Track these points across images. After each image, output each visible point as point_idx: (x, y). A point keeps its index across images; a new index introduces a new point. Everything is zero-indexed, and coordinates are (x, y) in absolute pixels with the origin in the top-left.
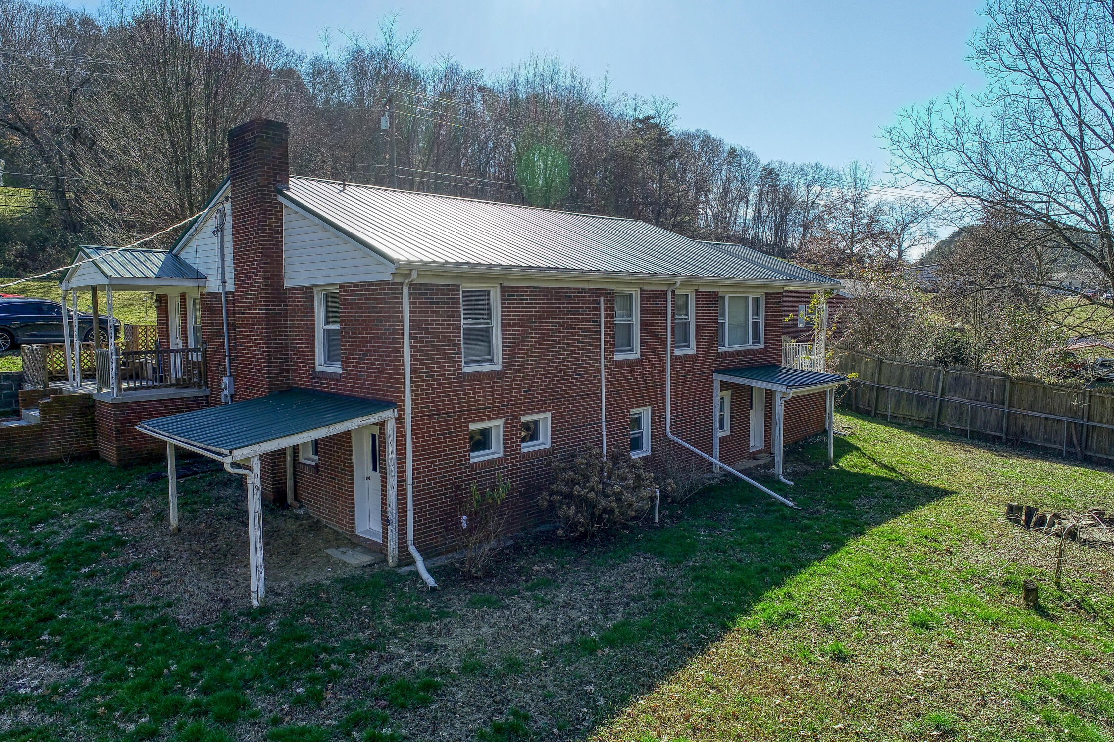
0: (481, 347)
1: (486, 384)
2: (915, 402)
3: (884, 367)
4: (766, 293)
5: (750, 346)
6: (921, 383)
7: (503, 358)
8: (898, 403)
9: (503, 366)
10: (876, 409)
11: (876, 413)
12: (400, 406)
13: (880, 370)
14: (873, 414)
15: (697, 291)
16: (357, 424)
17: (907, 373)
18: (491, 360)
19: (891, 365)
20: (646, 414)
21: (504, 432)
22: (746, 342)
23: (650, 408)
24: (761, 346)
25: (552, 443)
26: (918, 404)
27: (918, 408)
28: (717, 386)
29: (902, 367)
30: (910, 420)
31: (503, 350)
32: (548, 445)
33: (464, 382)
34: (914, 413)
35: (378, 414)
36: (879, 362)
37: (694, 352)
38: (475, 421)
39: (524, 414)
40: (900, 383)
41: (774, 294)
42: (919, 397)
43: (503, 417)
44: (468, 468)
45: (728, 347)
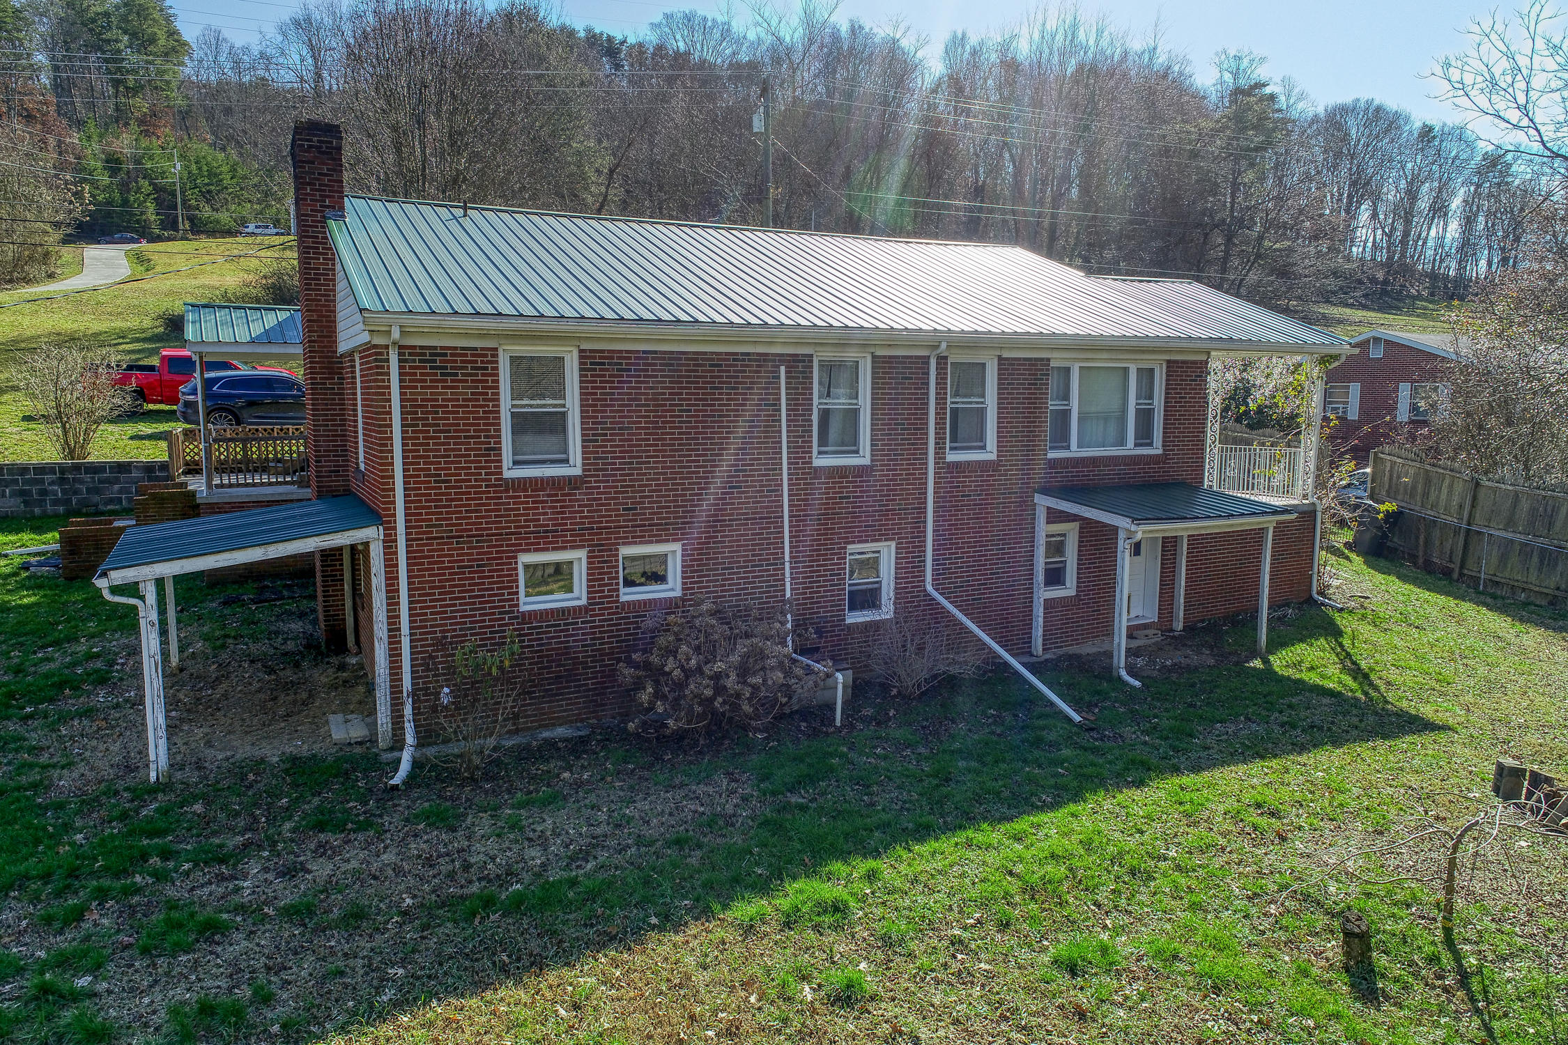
0: (551, 441)
1: (549, 496)
2: (1535, 559)
3: (1482, 494)
4: (1168, 362)
5: (1130, 448)
6: (1550, 525)
7: (584, 459)
8: (1503, 559)
9: (584, 470)
10: (1462, 566)
11: (1461, 575)
12: (389, 522)
13: (1475, 498)
14: (1455, 576)
15: (1000, 358)
16: (314, 545)
17: (1525, 505)
18: (566, 461)
19: (1495, 490)
20: (887, 553)
21: (588, 569)
22: (1122, 442)
23: (893, 544)
24: (1157, 449)
25: (683, 589)
26: (1541, 562)
27: (1540, 570)
28: (1041, 516)
29: (1516, 494)
30: (1524, 590)
31: (583, 447)
32: (678, 593)
33: (507, 491)
34: (1533, 578)
35: (351, 533)
36: (1472, 485)
37: (993, 457)
38: (528, 551)
39: (624, 544)
40: (1510, 524)
41: (1184, 362)
42: (1543, 551)
43: (583, 547)
44: (517, 618)
45: (1076, 451)
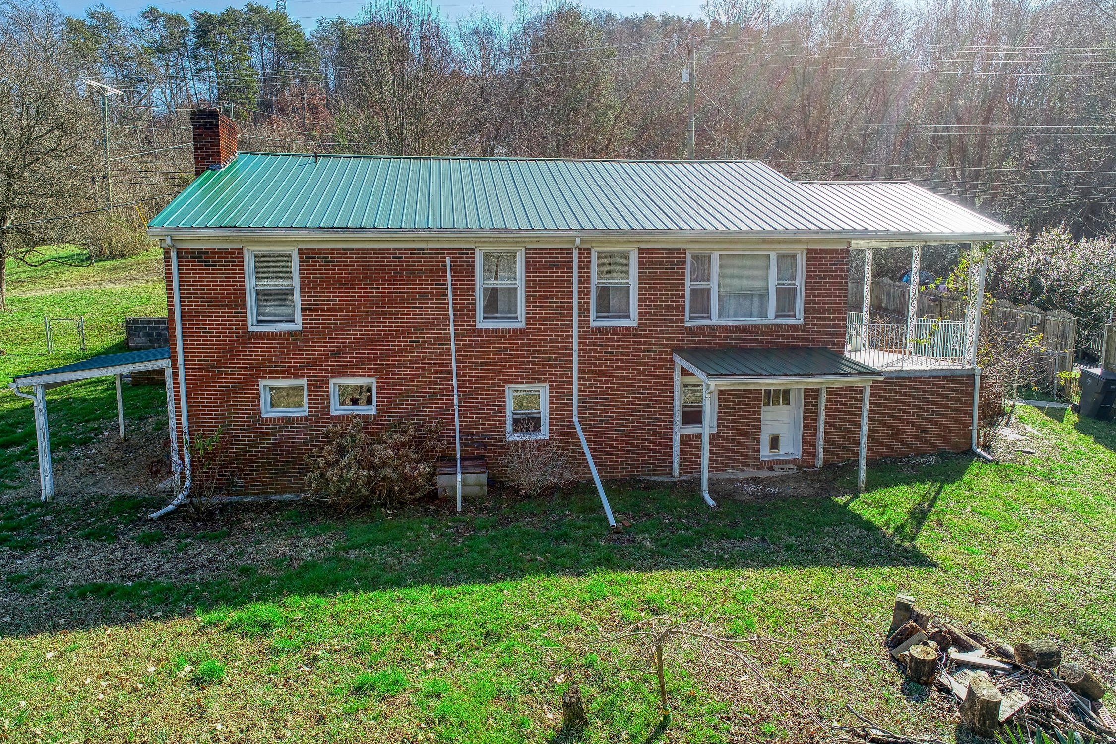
0: (285, 308)
4: (808, 249)
5: (771, 318)
7: (303, 320)
9: (303, 327)
12: (174, 357)
15: (640, 249)
18: (292, 321)
20: (542, 392)
21: (308, 392)
23: (547, 386)
24: (799, 319)
25: (377, 409)
28: (677, 369)
31: (302, 312)
32: (374, 411)
33: (250, 339)
37: (635, 324)
38: (267, 378)
39: (332, 376)
41: (823, 250)
44: (259, 421)
45: (715, 320)
